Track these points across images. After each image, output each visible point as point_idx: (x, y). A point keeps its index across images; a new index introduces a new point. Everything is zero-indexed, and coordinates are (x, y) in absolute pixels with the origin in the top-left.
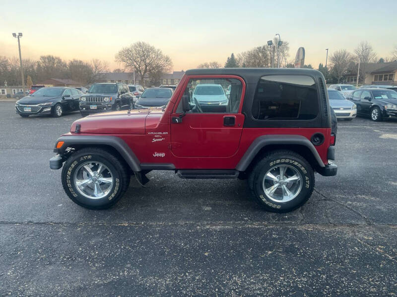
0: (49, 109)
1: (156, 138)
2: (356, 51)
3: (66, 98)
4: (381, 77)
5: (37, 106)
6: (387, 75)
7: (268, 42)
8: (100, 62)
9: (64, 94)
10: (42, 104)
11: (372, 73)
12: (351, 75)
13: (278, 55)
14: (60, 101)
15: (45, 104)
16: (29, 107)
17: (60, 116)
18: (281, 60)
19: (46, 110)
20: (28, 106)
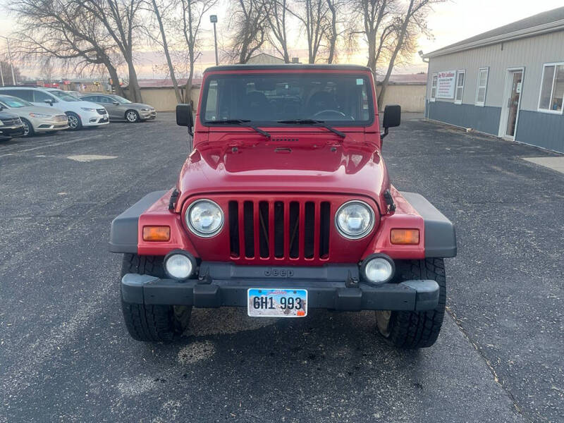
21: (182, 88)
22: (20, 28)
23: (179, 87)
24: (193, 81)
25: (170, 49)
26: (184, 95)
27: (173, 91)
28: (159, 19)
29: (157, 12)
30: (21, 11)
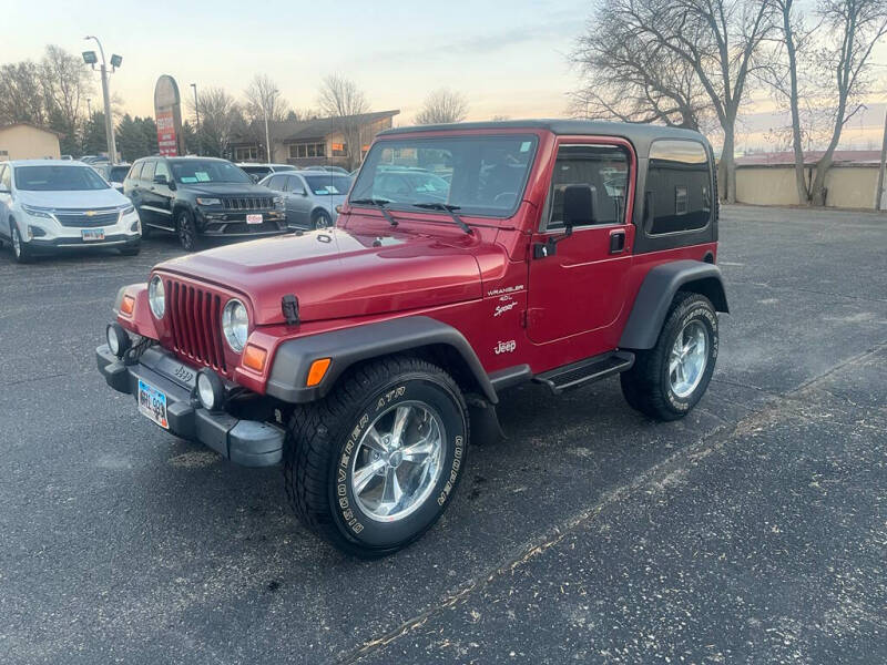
1: (503, 304)
2: (250, 94)
4: (302, 150)
6: (313, 146)
7: (84, 54)
11: (285, 142)
12: (243, 144)
13: (66, 90)
18: (74, 102)
21: (811, 167)
22: (586, 83)
23: (806, 166)
24: (834, 155)
25: (801, 104)
26: (813, 180)
27: (794, 171)
28: (792, 52)
29: (790, 44)
30: (589, 61)
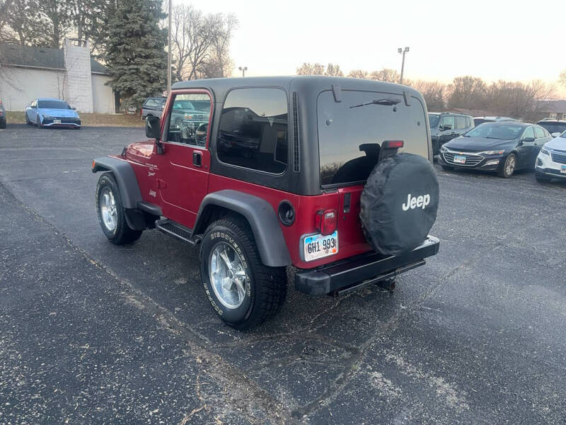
0: (496, 163)
3: (525, 144)
5: (476, 154)
8: (544, 83)
9: (524, 136)
10: (486, 153)
14: (515, 147)
15: (492, 152)
16: (463, 155)
17: (510, 177)
19: (489, 164)
20: (461, 153)
